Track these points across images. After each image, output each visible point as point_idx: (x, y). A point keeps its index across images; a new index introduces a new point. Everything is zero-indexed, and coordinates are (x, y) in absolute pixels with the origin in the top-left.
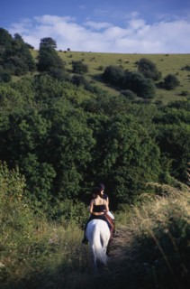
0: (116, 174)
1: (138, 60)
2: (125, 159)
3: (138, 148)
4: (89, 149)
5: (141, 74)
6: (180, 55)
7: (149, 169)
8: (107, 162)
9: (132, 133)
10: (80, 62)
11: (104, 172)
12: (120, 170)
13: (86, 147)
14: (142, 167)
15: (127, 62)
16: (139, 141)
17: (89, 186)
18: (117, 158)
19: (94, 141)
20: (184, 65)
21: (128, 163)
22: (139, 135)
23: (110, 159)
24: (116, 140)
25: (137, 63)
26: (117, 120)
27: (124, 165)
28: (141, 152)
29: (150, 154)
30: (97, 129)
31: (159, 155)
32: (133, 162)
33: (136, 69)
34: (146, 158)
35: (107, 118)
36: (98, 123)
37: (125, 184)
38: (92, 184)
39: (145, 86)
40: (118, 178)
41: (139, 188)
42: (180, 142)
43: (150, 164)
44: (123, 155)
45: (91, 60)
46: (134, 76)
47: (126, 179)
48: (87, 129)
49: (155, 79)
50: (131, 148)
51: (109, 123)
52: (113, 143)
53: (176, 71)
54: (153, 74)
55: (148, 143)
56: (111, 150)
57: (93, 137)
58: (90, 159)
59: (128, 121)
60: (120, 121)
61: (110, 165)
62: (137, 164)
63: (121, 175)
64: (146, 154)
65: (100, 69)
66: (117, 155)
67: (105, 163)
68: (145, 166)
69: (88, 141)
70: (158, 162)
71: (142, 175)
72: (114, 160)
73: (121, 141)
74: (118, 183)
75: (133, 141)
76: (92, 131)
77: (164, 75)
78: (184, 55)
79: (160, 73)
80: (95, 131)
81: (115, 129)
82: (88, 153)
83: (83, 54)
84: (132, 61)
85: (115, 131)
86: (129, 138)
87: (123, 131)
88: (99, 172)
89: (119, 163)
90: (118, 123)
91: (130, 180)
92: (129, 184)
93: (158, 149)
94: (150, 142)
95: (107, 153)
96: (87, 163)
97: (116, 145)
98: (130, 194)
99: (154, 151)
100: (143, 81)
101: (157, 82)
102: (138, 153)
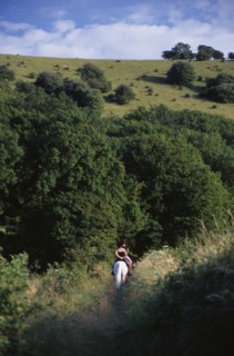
0: (56, 203)
1: (81, 66)
2: (72, 180)
3: (91, 163)
4: (13, 164)
5: (85, 84)
6: (135, 61)
7: (108, 196)
8: (42, 185)
9: (83, 140)
10: (4, 67)
11: (36, 201)
12: (63, 197)
13: (8, 161)
14: (97, 193)
15: (67, 69)
16: (93, 152)
17: (12, 223)
18: (58, 179)
19: (20, 151)
20: (140, 74)
21: (75, 187)
22: (93, 144)
23: (48, 180)
24: (56, 150)
25: (79, 70)
26: (59, 119)
27: (70, 190)
28: (97, 170)
29: (109, 174)
30: (26, 132)
31: (122, 175)
32: (83, 185)
33: (79, 78)
34: (103, 178)
35: (42, 116)
36: (27, 123)
37: (71, 219)
38: (17, 219)
39: (91, 99)
40: (59, 210)
41: (92, 225)
42: (152, 159)
43: (110, 189)
44: (68, 175)
45: (19, 65)
46: (75, 85)
47: (73, 212)
48: (10, 133)
49: (103, 91)
50: (79, 163)
51: (45, 124)
52: (52, 154)
53: (130, 81)
54: (100, 84)
55: (106, 156)
56: (48, 166)
57: (19, 144)
58: (15, 179)
59: (76, 121)
60: (64, 121)
61: (47, 190)
62: (89, 189)
63: (64, 206)
64: (104, 173)
65: (31, 76)
66: (59, 175)
67: (39, 186)
68: (103, 192)
69: (11, 151)
70: (121, 186)
71: (98, 206)
72: (53, 181)
73: (64, 151)
74: (60, 218)
75: (83, 152)
76: (17, 136)
77: (115, 86)
78: (140, 62)
79: (110, 84)
80: (22, 136)
81: (56, 133)
82: (11, 171)
83: (8, 57)
84: (73, 68)
85: (55, 136)
86: (77, 146)
87: (68, 135)
88: (28, 200)
89: (62, 185)
90: (61, 123)
91: (79, 213)
92: (78, 220)
93: (122, 166)
94: (110, 156)
95: (42, 171)
96: (10, 186)
97: (57, 159)
98: (79, 235)
99: (116, 168)
100: (87, 92)
101: (106, 95)
102: (91, 172)
